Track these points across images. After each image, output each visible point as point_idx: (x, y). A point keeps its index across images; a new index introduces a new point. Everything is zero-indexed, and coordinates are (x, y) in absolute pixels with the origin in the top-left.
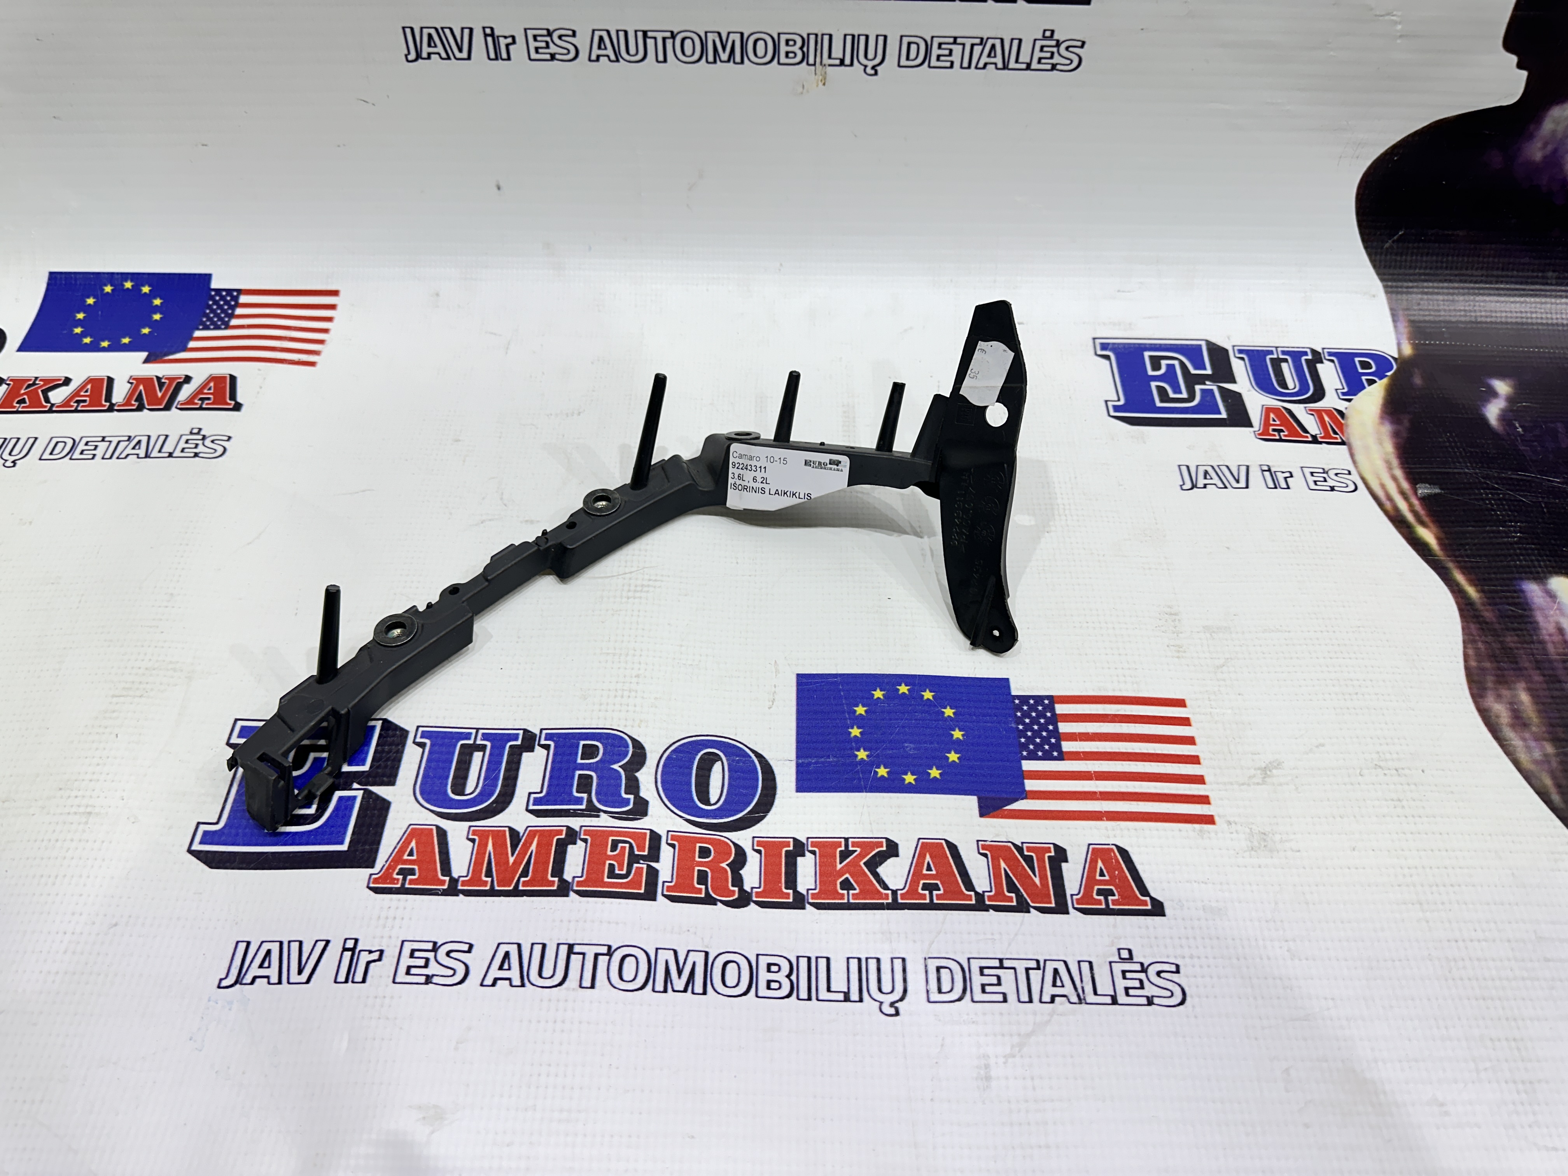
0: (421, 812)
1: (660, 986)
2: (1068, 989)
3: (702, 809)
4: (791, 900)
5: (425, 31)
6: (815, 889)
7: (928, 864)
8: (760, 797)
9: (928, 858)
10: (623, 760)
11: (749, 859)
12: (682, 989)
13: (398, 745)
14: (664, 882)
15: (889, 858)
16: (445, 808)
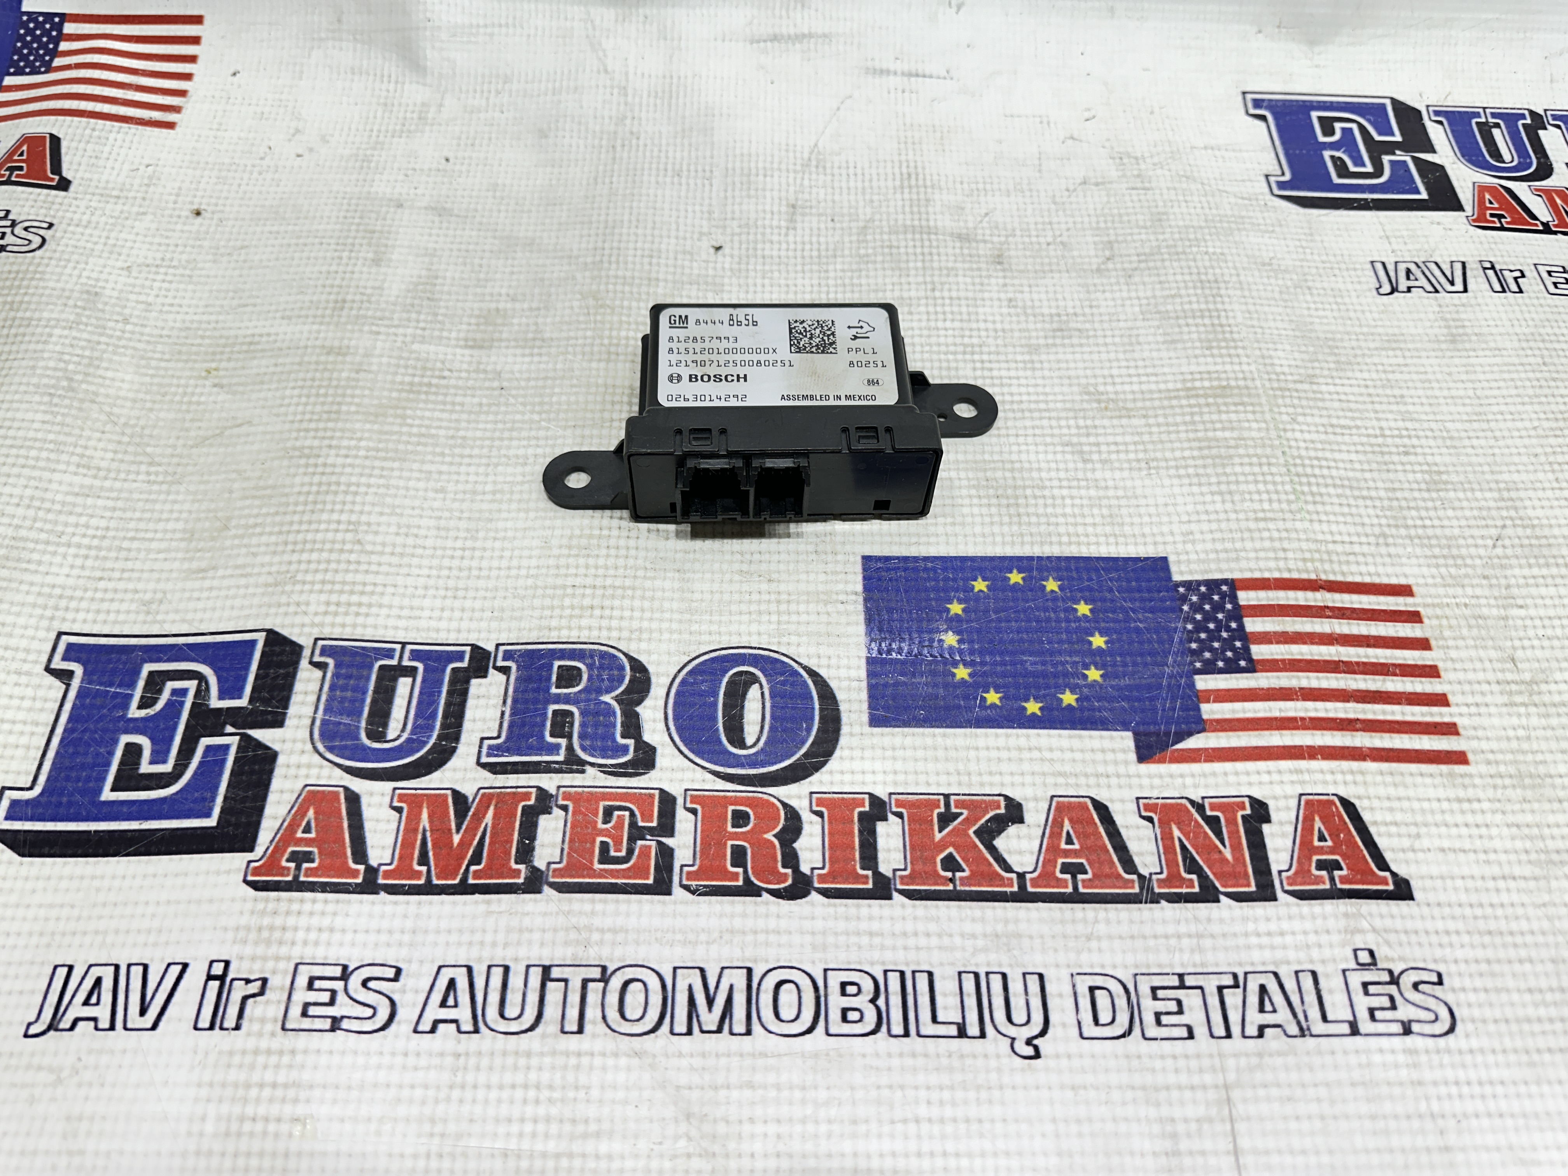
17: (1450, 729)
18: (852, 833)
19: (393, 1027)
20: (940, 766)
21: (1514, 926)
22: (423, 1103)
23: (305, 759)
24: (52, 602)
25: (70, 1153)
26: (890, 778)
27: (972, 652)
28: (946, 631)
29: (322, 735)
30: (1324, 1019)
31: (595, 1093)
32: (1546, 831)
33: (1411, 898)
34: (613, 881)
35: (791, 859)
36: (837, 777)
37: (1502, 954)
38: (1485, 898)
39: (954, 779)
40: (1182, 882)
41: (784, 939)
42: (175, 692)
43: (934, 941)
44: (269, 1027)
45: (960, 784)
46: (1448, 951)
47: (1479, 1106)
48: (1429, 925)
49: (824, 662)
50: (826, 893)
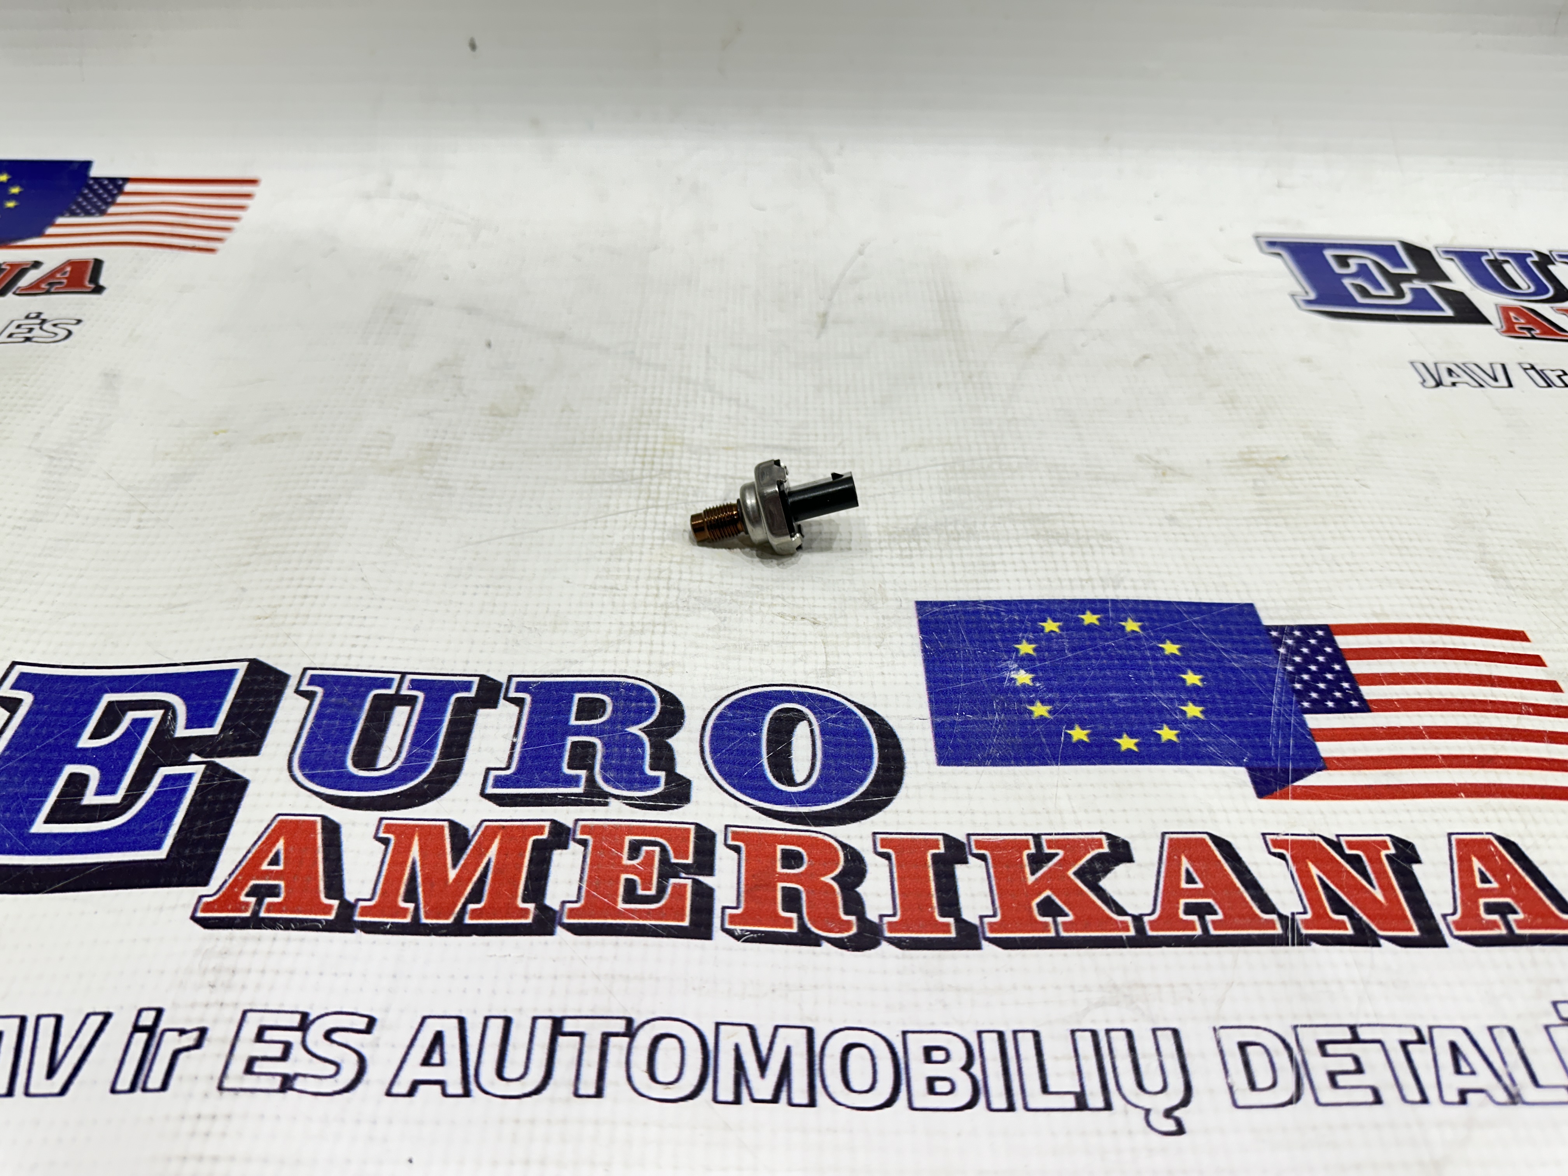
0: (297, 795)
1: (726, 1091)
2: (1485, 1078)
3: (782, 791)
4: (953, 934)
6: (994, 916)
7: (1188, 872)
8: (877, 771)
9: (1185, 864)
10: (646, 719)
11: (870, 868)
12: (769, 1097)
13: (271, 696)
14: (724, 908)
15: (1117, 864)
16: (340, 789)
18: (927, 876)
19: (361, 1087)
20: (1026, 806)
23: (280, 790)
26: (967, 819)
27: (1049, 690)
28: (1017, 670)
29: (302, 763)
30: (1536, 1083)
34: (641, 922)
35: (855, 905)
36: (904, 817)
39: (1043, 819)
40: (1332, 923)
41: (850, 995)
42: (135, 722)
45: (1051, 823)
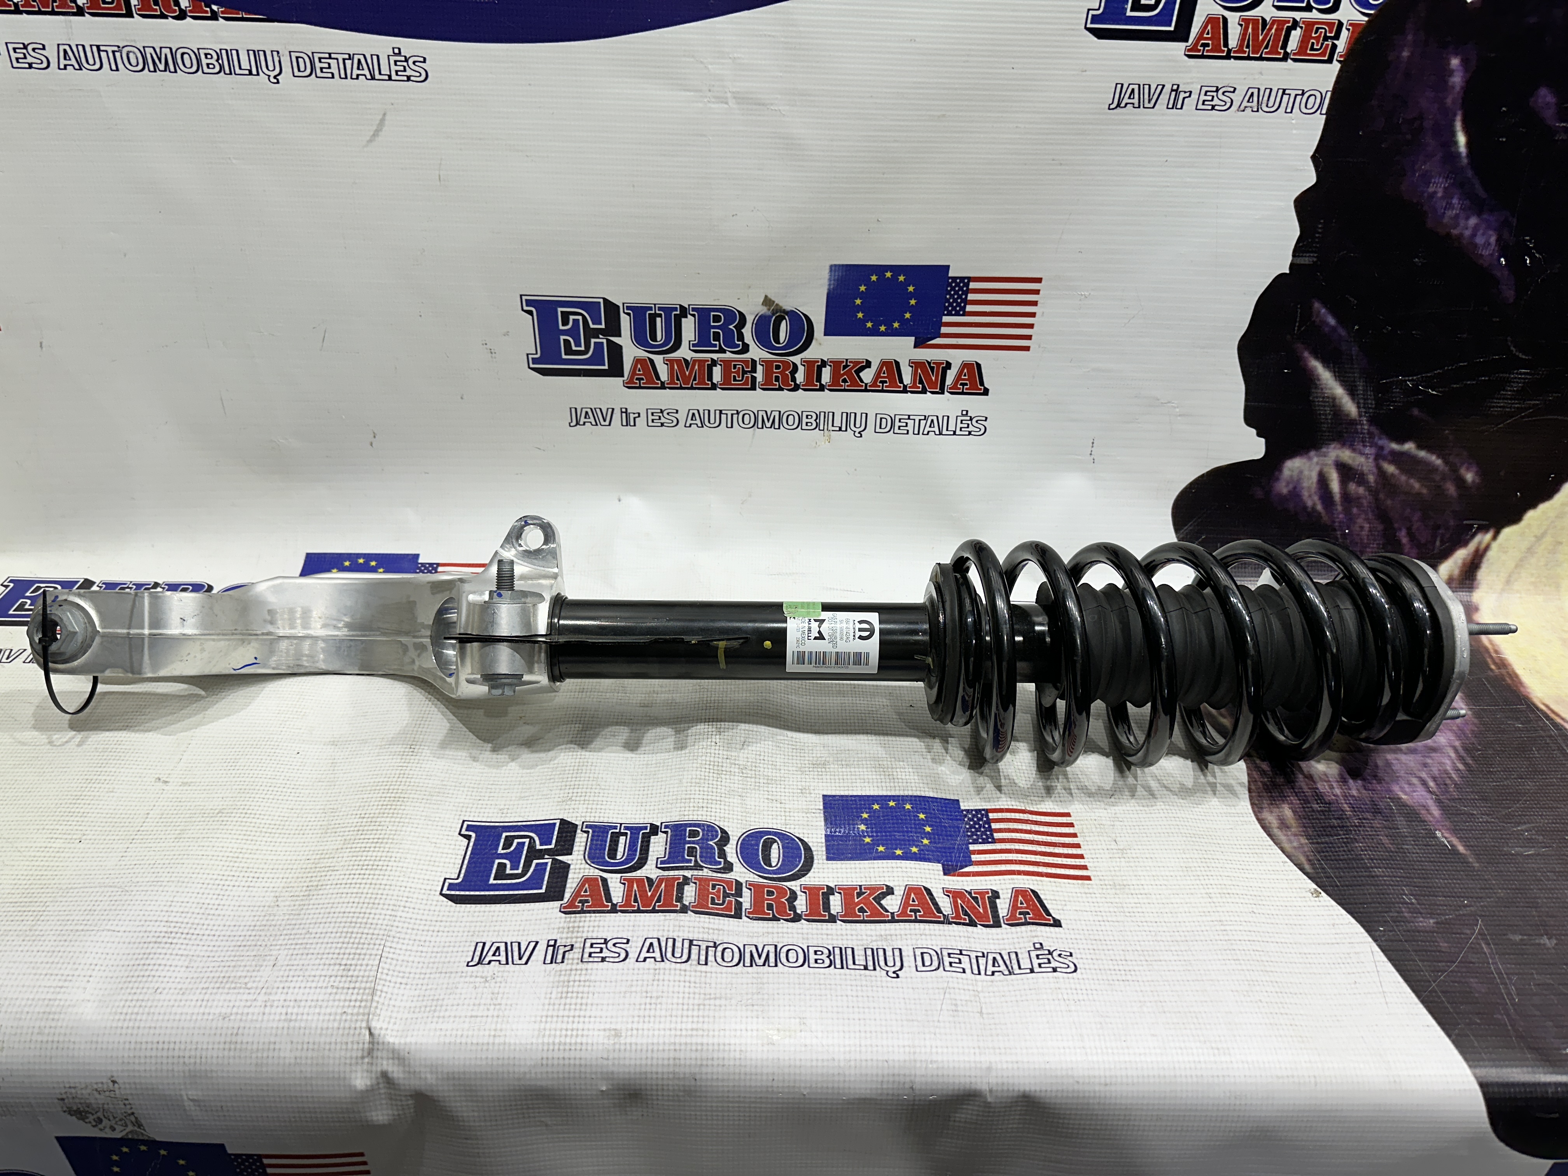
0: (589, 869)
1: (748, 963)
2: (1003, 968)
3: (767, 869)
4: (827, 918)
5: (584, 411)
6: (842, 912)
7: (913, 898)
8: (803, 862)
9: (912, 896)
11: (799, 898)
12: (762, 965)
13: (572, 832)
14: (746, 909)
15: (888, 895)
16: (605, 867)
17: (1085, 868)
19: (628, 960)
20: (857, 875)
21: (1106, 938)
22: (642, 986)
23: (582, 866)
24: (459, 809)
25: (495, 1005)
26: (836, 879)
27: (872, 832)
28: (861, 824)
29: (589, 857)
30: (1020, 968)
31: (713, 985)
32: (1125, 905)
33: (1061, 926)
35: (793, 908)
36: (812, 879)
37: (1100, 947)
38: (1094, 928)
39: (864, 879)
40: (961, 918)
41: (790, 935)
42: (518, 843)
43: (854, 937)
44: (576, 961)
45: (866, 881)
46: (1075, 946)
47: (1085, 997)
48: (1068, 936)
49: (806, 835)
50: (808, 920)
